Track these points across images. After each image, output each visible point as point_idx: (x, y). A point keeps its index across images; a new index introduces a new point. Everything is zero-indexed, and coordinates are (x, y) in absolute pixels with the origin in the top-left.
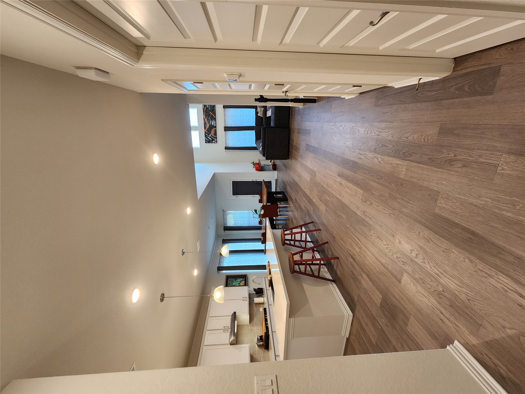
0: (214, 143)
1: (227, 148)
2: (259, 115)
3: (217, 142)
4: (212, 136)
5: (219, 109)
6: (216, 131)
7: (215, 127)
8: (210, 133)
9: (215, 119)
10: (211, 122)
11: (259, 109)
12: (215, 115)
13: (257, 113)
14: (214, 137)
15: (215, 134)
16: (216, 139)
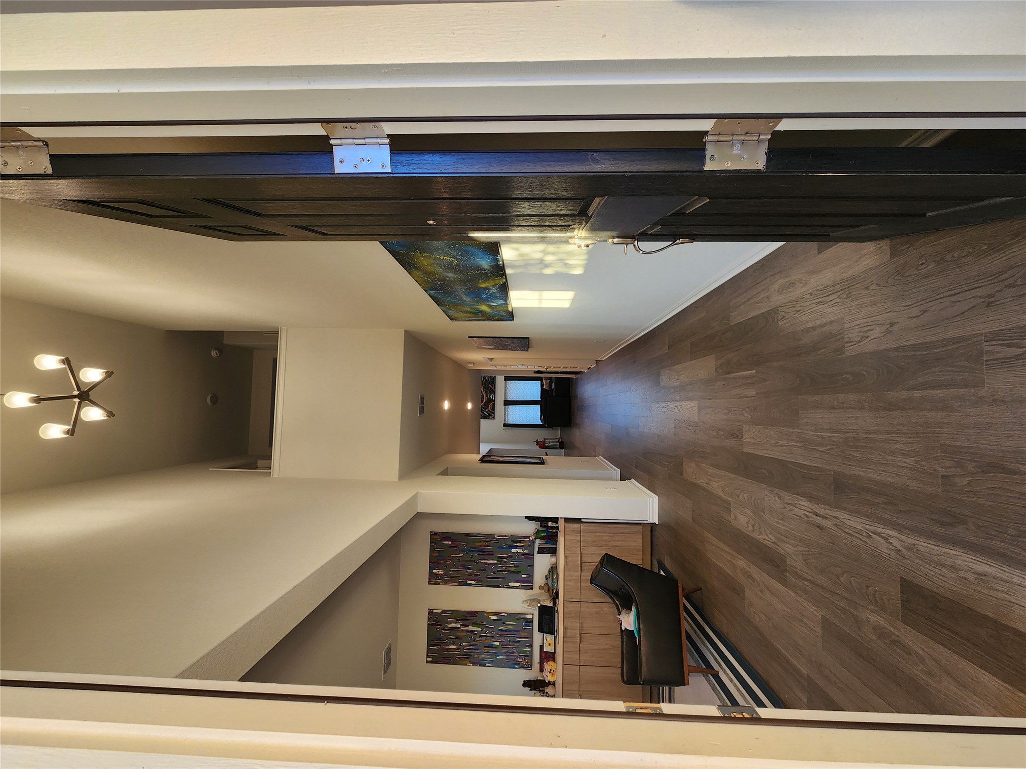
0: (491, 419)
1: (506, 425)
2: (544, 387)
3: (494, 418)
4: (489, 410)
5: (500, 380)
6: (494, 405)
7: (494, 401)
8: (488, 407)
9: (494, 393)
10: (490, 396)
11: (544, 381)
12: (495, 388)
13: (542, 385)
14: (492, 412)
15: (493, 409)
16: (494, 414)
